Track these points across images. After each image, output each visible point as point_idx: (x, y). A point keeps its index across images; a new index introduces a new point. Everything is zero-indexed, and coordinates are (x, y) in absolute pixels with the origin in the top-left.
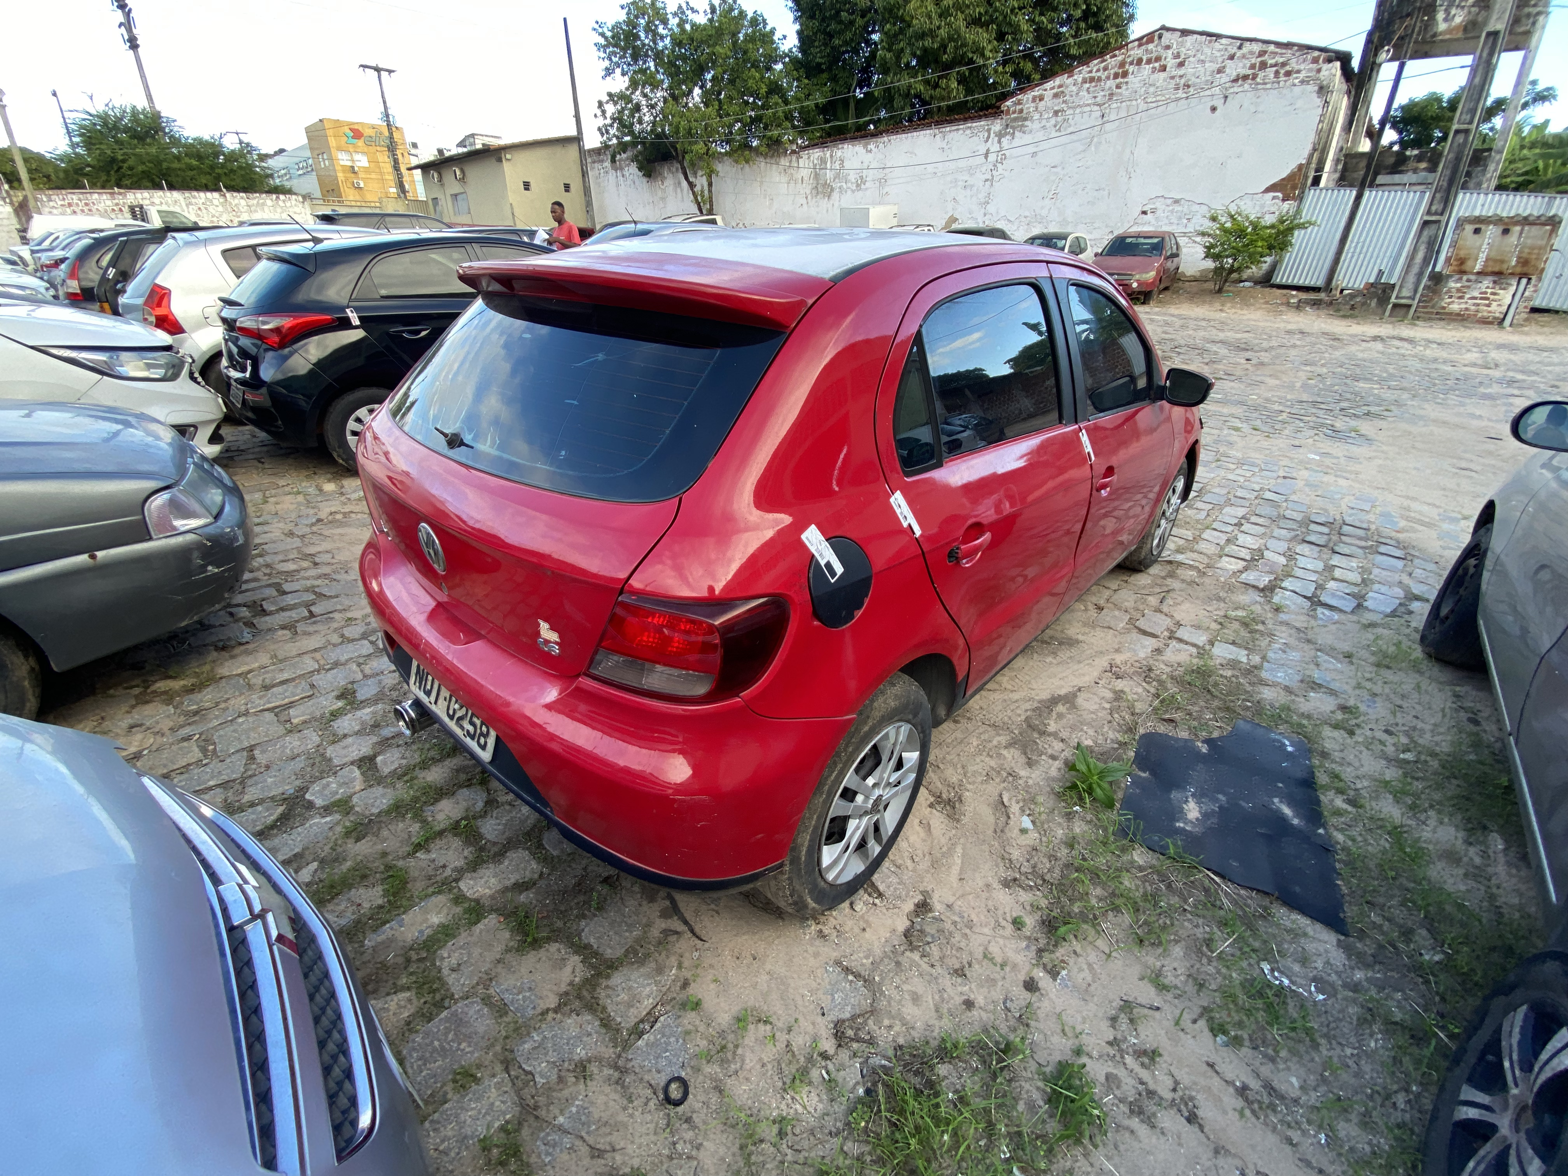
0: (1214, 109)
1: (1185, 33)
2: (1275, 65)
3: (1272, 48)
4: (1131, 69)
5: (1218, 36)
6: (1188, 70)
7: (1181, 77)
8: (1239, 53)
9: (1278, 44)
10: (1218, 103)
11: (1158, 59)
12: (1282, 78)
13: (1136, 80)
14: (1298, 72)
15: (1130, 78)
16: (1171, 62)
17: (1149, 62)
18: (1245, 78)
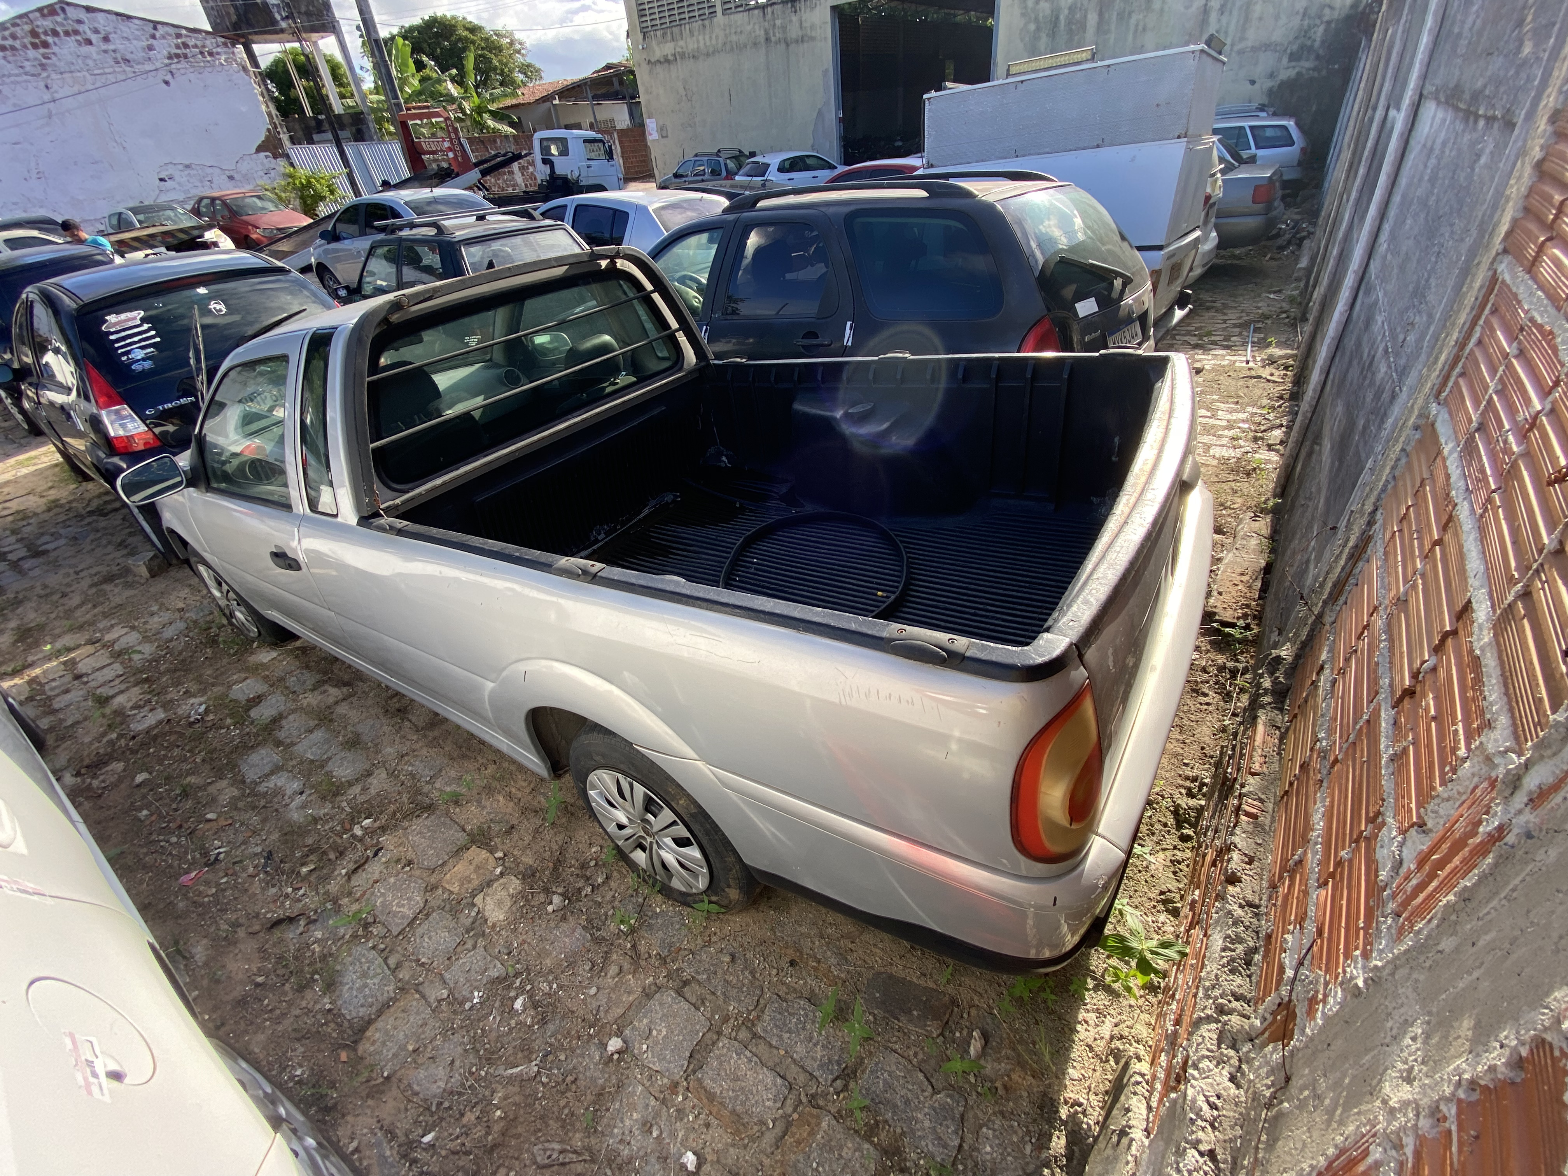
0: (167, 83)
1: (89, 9)
2: (196, 46)
3: (184, 32)
4: (50, 39)
5: (129, 17)
6: (117, 43)
7: (114, 51)
8: (158, 35)
9: (186, 28)
10: (168, 77)
11: (76, 32)
12: (209, 58)
13: (65, 51)
14: (218, 53)
15: (55, 49)
16: (94, 38)
17: (67, 33)
18: (177, 56)
